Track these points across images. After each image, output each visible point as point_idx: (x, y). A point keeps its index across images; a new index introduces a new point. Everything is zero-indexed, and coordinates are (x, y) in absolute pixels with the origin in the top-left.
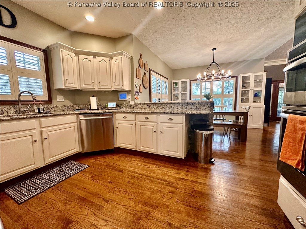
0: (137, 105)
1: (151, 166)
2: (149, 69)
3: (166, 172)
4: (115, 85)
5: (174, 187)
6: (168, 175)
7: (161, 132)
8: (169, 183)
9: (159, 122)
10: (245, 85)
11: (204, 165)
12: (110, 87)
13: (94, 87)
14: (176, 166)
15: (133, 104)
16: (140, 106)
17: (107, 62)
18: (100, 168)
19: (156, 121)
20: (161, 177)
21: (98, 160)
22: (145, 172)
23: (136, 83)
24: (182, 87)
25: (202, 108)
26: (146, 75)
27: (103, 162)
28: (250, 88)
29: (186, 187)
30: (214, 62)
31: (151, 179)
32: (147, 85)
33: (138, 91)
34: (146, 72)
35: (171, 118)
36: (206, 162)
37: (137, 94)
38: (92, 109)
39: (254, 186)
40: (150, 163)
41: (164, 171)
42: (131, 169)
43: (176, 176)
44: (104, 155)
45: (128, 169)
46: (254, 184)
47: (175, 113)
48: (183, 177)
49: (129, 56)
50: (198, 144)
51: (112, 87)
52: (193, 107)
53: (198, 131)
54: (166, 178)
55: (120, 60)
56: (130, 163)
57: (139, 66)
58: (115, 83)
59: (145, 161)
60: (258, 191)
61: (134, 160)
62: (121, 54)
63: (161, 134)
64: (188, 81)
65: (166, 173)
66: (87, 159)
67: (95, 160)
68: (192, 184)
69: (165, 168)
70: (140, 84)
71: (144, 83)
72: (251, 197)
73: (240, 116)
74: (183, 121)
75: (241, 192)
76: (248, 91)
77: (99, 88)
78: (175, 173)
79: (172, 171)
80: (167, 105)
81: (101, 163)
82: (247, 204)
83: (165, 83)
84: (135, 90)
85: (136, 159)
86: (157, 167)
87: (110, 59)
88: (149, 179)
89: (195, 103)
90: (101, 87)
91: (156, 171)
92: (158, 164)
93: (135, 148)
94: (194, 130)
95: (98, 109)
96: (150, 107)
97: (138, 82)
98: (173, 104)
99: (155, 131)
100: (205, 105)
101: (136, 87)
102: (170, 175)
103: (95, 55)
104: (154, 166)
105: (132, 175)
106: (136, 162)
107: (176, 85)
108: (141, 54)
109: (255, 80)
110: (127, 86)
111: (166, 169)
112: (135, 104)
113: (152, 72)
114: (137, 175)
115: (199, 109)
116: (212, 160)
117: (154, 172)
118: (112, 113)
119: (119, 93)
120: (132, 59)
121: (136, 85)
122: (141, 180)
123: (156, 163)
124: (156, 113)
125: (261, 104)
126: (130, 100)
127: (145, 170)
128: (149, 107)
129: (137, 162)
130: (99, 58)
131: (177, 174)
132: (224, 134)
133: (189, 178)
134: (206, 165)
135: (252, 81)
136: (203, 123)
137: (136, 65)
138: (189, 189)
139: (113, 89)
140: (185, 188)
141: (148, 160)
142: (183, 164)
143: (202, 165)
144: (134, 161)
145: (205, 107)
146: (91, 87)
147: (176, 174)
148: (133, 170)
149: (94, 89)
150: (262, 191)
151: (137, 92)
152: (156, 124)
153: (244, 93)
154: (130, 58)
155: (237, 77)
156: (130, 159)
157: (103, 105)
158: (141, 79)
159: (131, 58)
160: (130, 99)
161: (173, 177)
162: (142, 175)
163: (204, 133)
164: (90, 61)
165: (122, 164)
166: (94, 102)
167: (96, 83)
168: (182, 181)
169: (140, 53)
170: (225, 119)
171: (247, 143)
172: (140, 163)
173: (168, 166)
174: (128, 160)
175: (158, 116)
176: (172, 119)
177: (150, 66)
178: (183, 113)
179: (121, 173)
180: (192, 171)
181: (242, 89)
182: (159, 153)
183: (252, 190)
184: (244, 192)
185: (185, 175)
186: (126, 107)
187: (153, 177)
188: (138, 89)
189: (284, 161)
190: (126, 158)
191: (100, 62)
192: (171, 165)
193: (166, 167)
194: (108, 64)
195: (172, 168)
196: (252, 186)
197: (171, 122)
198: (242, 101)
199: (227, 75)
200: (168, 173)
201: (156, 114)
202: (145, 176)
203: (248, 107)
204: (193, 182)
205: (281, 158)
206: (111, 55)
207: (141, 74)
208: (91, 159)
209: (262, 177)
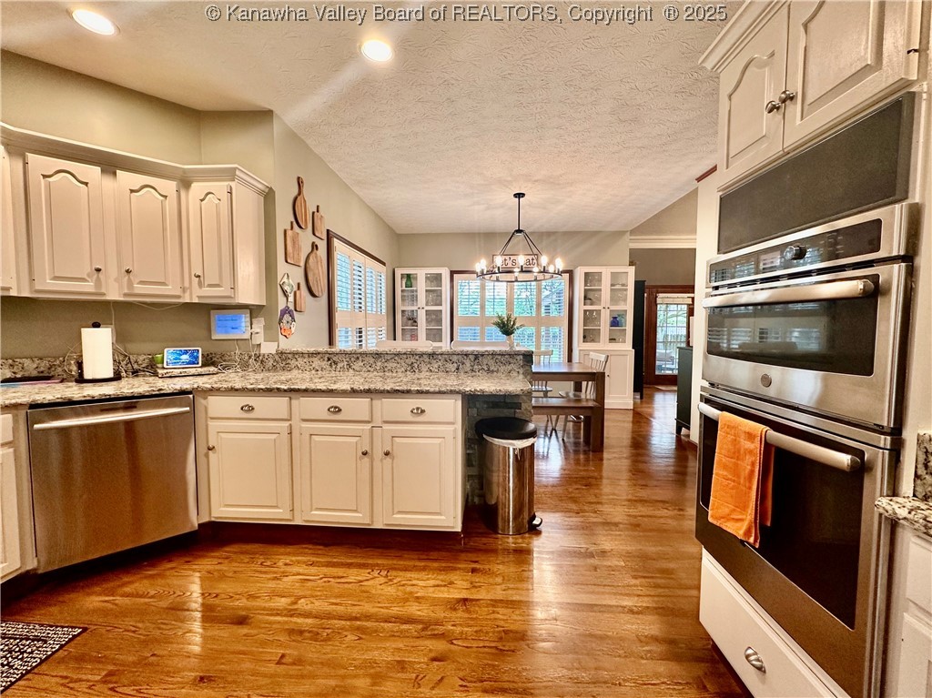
0: (290, 356)
1: (354, 575)
2: (328, 230)
3: (409, 589)
4: (200, 285)
5: (442, 636)
6: (417, 598)
7: (387, 454)
8: (428, 628)
9: (377, 422)
10: (591, 295)
11: (516, 539)
12: (178, 292)
13: (103, 291)
14: (436, 560)
15: (274, 352)
16: (300, 362)
17: (166, 197)
18: (140, 625)
19: (367, 419)
20: (395, 610)
21: (127, 589)
22: (336, 604)
23: (285, 280)
24: (427, 291)
25: (502, 369)
26: (318, 252)
27: (152, 597)
28: (603, 304)
29: (478, 628)
30: (519, 231)
31: (362, 626)
32: (320, 286)
33: (292, 307)
34: (318, 242)
35: (418, 409)
36: (518, 532)
37: (287, 317)
38: (87, 376)
39: (643, 580)
40: (349, 565)
41: (403, 585)
42: (282, 602)
43: (445, 594)
44: (153, 565)
45: (267, 605)
46: (640, 574)
47: (432, 390)
48: (464, 595)
49: (260, 186)
50: (495, 479)
51: (184, 290)
52: (476, 367)
53: (497, 441)
54: (414, 610)
55: (225, 197)
56: (276, 578)
57: (293, 220)
58: (199, 276)
59: (329, 560)
60: (652, 593)
61: (286, 564)
62: (231, 175)
63: (384, 461)
64: (445, 273)
65: (411, 593)
66: (67, 597)
67: (113, 595)
68: (494, 612)
69: (401, 573)
70: (299, 284)
71: (310, 278)
72: (642, 613)
73: (584, 384)
74: (455, 418)
75: (617, 606)
76: (599, 312)
77: (125, 295)
78: (438, 586)
79: (428, 579)
80: (396, 358)
81: (142, 600)
82: (637, 636)
83: (376, 278)
84: (282, 304)
85: (294, 558)
86: (376, 573)
87: (178, 185)
88: (358, 628)
89: (483, 355)
90: (136, 291)
91: (374, 592)
92: (378, 565)
93: (288, 516)
94: (484, 436)
95: (117, 377)
96: (340, 365)
97: (290, 276)
98: (417, 357)
99: (365, 454)
100: (511, 360)
101: (285, 293)
102: (423, 598)
103: (110, 164)
104: (363, 574)
105: (292, 626)
106: (295, 569)
107: (409, 283)
108: (300, 182)
109: (612, 285)
110: (249, 291)
111: (408, 575)
112: (282, 353)
113: (336, 242)
114: (310, 621)
115: (493, 371)
116: (534, 522)
117: (369, 597)
118: (190, 393)
119: (212, 311)
120: (268, 196)
121: (286, 288)
122: (328, 639)
123: (370, 561)
124: (368, 391)
125: (626, 347)
126: (259, 339)
127: (336, 597)
128: (336, 363)
129: (301, 571)
130: (126, 179)
131: (446, 589)
132: (549, 433)
133: (482, 595)
134: (520, 541)
135: (605, 286)
136: (506, 413)
137: (283, 217)
138: (487, 633)
139: (191, 298)
140: (476, 632)
141: (338, 555)
142: (458, 547)
143: (511, 541)
144: (284, 568)
145: (510, 367)
146: (89, 287)
147: (443, 588)
148: (289, 605)
149: (103, 298)
150: (660, 590)
151: (286, 311)
152: (368, 427)
153: (589, 317)
154: (260, 192)
155: (571, 273)
156: (269, 563)
157: (141, 358)
158: (302, 264)
159: (267, 190)
160: (262, 334)
161: (435, 602)
162: (329, 616)
163: (513, 445)
164: (86, 184)
165: (240, 590)
166: (98, 349)
167: (112, 271)
168: (463, 611)
169: (299, 178)
170: (549, 389)
171: (606, 455)
172: (313, 570)
173: (411, 563)
174: (264, 569)
175: (374, 401)
176: (423, 411)
177: (329, 221)
178: (458, 393)
179: (244, 630)
180: (487, 567)
181: (585, 304)
182: (378, 525)
183: (639, 593)
184: (625, 603)
185: (469, 586)
186: (245, 366)
187: (368, 617)
188: (291, 299)
189: (718, 524)
190: (252, 560)
191: (132, 191)
192: (419, 559)
193: (406, 569)
194: (171, 205)
195: (424, 569)
196: (637, 582)
197: (420, 419)
198: (584, 337)
199: (551, 269)
200: (415, 589)
201: (367, 395)
202: (340, 618)
203: (603, 358)
204: (493, 606)
205: (712, 516)
206: (184, 171)
207: (299, 249)
208: (89, 594)
209: (653, 548)
